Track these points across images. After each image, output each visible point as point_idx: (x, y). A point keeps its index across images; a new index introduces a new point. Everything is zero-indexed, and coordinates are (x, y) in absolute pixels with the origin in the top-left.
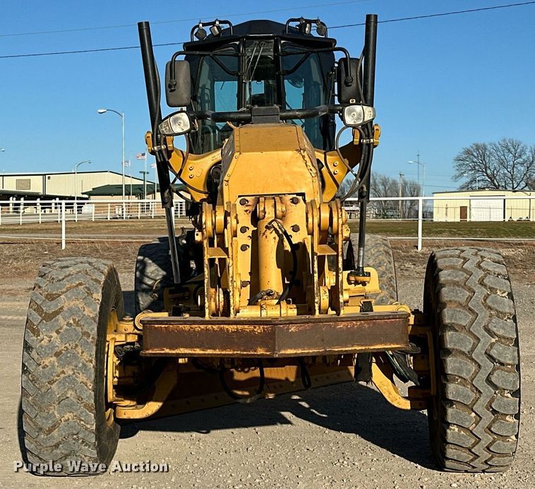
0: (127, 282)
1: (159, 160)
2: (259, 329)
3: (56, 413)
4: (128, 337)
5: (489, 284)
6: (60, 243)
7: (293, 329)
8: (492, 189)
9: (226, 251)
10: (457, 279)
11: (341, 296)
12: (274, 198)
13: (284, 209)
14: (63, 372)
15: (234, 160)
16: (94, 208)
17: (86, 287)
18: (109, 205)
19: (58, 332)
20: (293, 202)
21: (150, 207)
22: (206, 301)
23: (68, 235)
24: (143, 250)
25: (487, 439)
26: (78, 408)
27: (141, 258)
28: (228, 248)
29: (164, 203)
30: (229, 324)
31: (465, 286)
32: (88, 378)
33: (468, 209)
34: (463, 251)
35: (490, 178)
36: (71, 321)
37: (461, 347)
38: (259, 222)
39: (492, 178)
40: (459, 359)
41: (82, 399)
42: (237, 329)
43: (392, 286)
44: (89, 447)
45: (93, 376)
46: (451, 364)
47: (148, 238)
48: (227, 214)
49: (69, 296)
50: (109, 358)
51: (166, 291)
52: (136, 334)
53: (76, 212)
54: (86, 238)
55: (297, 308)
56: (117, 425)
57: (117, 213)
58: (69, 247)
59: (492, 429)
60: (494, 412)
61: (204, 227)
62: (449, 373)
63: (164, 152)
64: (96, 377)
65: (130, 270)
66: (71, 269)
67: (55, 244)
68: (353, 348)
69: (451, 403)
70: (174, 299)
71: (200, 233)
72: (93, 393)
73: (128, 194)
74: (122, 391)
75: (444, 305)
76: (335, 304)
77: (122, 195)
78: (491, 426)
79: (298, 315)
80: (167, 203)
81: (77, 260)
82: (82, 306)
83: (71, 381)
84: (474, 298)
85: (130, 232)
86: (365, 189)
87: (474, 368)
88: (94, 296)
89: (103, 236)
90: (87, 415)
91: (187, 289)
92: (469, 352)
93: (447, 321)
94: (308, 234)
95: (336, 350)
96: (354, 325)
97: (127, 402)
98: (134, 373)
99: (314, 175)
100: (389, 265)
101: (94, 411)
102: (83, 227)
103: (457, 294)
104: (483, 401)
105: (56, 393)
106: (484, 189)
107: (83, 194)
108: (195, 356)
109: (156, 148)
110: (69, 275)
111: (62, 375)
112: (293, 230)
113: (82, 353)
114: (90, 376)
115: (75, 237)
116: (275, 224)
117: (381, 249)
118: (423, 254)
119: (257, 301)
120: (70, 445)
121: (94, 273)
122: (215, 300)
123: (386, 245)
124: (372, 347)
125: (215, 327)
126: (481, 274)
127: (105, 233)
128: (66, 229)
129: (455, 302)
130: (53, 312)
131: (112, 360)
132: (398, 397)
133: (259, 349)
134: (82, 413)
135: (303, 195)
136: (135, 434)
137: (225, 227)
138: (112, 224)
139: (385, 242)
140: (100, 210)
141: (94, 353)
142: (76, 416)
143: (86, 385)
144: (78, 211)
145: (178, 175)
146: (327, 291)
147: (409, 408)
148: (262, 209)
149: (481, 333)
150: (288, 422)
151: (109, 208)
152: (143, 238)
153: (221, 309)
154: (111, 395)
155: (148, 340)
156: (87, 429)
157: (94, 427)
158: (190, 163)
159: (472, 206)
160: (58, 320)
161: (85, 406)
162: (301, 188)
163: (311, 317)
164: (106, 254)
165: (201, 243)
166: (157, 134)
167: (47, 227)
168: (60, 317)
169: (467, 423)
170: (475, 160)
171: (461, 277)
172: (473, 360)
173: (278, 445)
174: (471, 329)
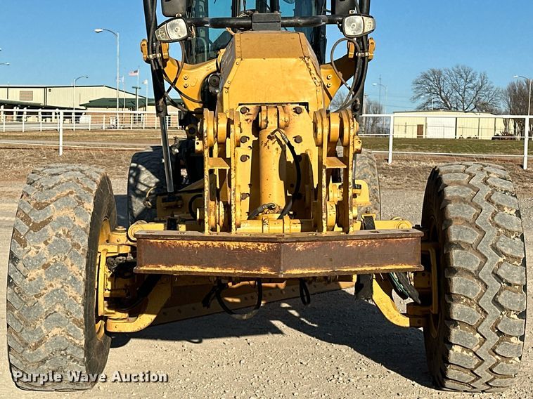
0: (120, 187)
1: (154, 68)
2: (263, 247)
3: (43, 328)
4: (120, 247)
5: (496, 201)
6: (57, 150)
7: (300, 247)
8: (445, 110)
9: (228, 161)
10: (463, 195)
11: (350, 212)
12: (276, 107)
13: (287, 119)
14: (51, 285)
15: (235, 66)
16: (90, 119)
17: (77, 196)
18: (104, 116)
19: (46, 243)
20: (296, 112)
21: (142, 119)
22: (206, 215)
23: (66, 142)
24: (136, 158)
25: (490, 360)
26: (67, 322)
27: (135, 165)
28: (230, 159)
29: (158, 112)
30: (230, 241)
31: (471, 203)
32: (78, 292)
33: (424, 127)
34: (468, 166)
35: (444, 100)
36: (61, 232)
37: (468, 265)
38: (261, 132)
39: (446, 100)
40: (465, 279)
41: (71, 314)
42: (240, 247)
43: (377, 198)
44: (78, 362)
45: (83, 290)
46: (457, 284)
47: (140, 147)
48: (230, 122)
49: (59, 205)
50: (100, 270)
51: (159, 199)
52: (129, 245)
53: (74, 122)
54: (82, 145)
55: (301, 223)
56: (108, 337)
57: (111, 123)
58: (66, 153)
59: (497, 351)
60: (500, 333)
61: (205, 135)
62: (455, 292)
63: (159, 60)
64: (86, 290)
65: (122, 176)
66: (61, 176)
67: (53, 150)
68: (363, 269)
69: (455, 323)
70: (167, 207)
71: (201, 142)
72: (82, 307)
73: (121, 107)
74: (114, 303)
75: (450, 222)
76: (342, 220)
77: (116, 107)
78: (496, 348)
79: (302, 231)
80: (162, 113)
81: (68, 167)
82: (72, 215)
83: (59, 295)
84: (481, 215)
85: (123, 141)
86: (359, 103)
87: (480, 288)
88: (86, 205)
89: (98, 144)
90: (76, 330)
91: (180, 198)
92: (475, 271)
93: (453, 239)
94: (317, 146)
95: (345, 270)
96: (364, 244)
97: (119, 315)
98: (126, 285)
99: (318, 84)
100: (373, 178)
101: (84, 326)
102: (81, 136)
103: (463, 210)
104: (489, 321)
105: (44, 307)
106: (438, 110)
107: (80, 105)
108: (194, 274)
109: (151, 56)
110: (59, 183)
111: (50, 289)
112: (295, 140)
113: (72, 265)
114: (80, 290)
115: (72, 144)
116: (278, 134)
117: (367, 162)
118: (393, 167)
119: (258, 215)
120: (57, 361)
121: (86, 181)
122: (215, 214)
123: (371, 158)
124: (383, 268)
125: (216, 244)
126: (488, 190)
127: (100, 142)
128: (63, 136)
129: (462, 219)
130: (41, 222)
131: (104, 272)
132: (396, 313)
133: (263, 268)
134: (70, 328)
135: (306, 104)
136: (127, 343)
137: (228, 136)
138: (106, 133)
139: (370, 155)
140: (96, 120)
141: (85, 266)
142: (64, 331)
143: (75, 299)
144: (76, 120)
145: (173, 84)
146: (334, 207)
147: (408, 325)
148: (264, 118)
149: (489, 252)
150: (279, 332)
151: (104, 119)
152: (135, 147)
153: (221, 223)
154: (103, 308)
155: (143, 255)
156: (75, 344)
157: (83, 343)
158: (185, 73)
159: (428, 125)
160: (46, 230)
161: (74, 321)
162: (304, 97)
163: (319, 234)
164: (100, 160)
165: (202, 153)
166: (152, 42)
167: (47, 134)
168: (48, 227)
169: (471, 344)
170: (431, 83)
171: (467, 194)
172: (479, 279)
173: (271, 358)
174: (478, 248)
